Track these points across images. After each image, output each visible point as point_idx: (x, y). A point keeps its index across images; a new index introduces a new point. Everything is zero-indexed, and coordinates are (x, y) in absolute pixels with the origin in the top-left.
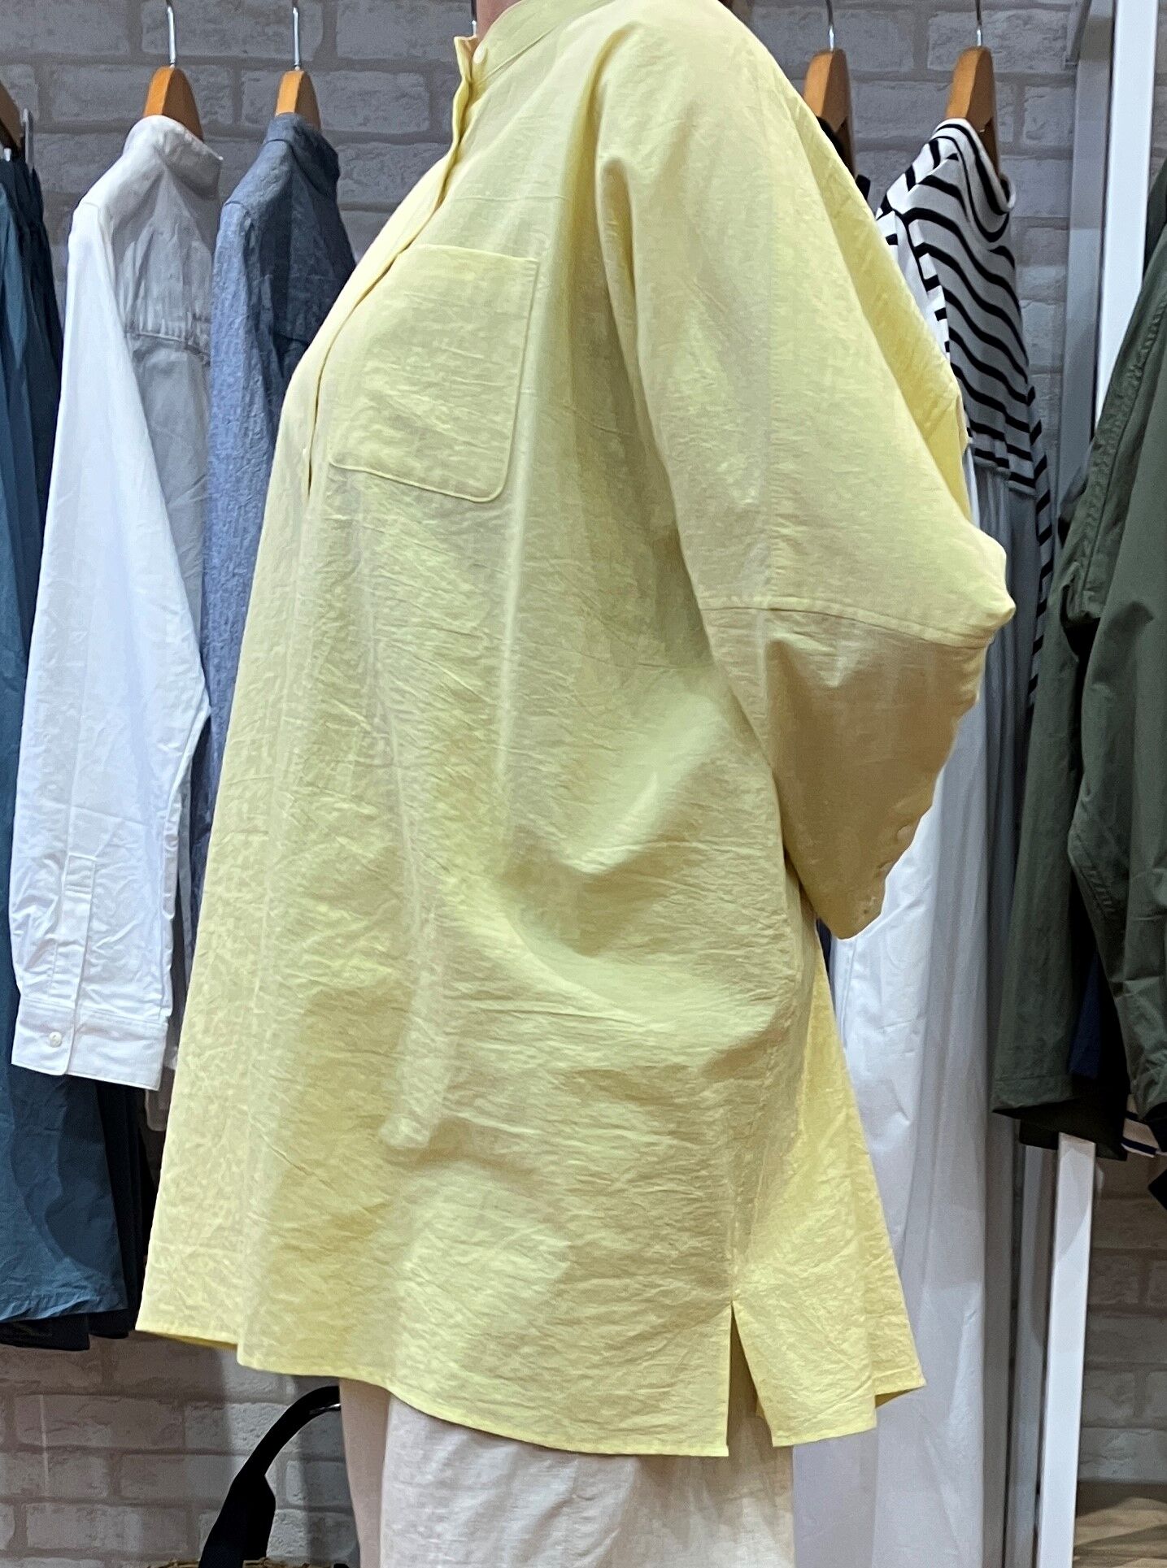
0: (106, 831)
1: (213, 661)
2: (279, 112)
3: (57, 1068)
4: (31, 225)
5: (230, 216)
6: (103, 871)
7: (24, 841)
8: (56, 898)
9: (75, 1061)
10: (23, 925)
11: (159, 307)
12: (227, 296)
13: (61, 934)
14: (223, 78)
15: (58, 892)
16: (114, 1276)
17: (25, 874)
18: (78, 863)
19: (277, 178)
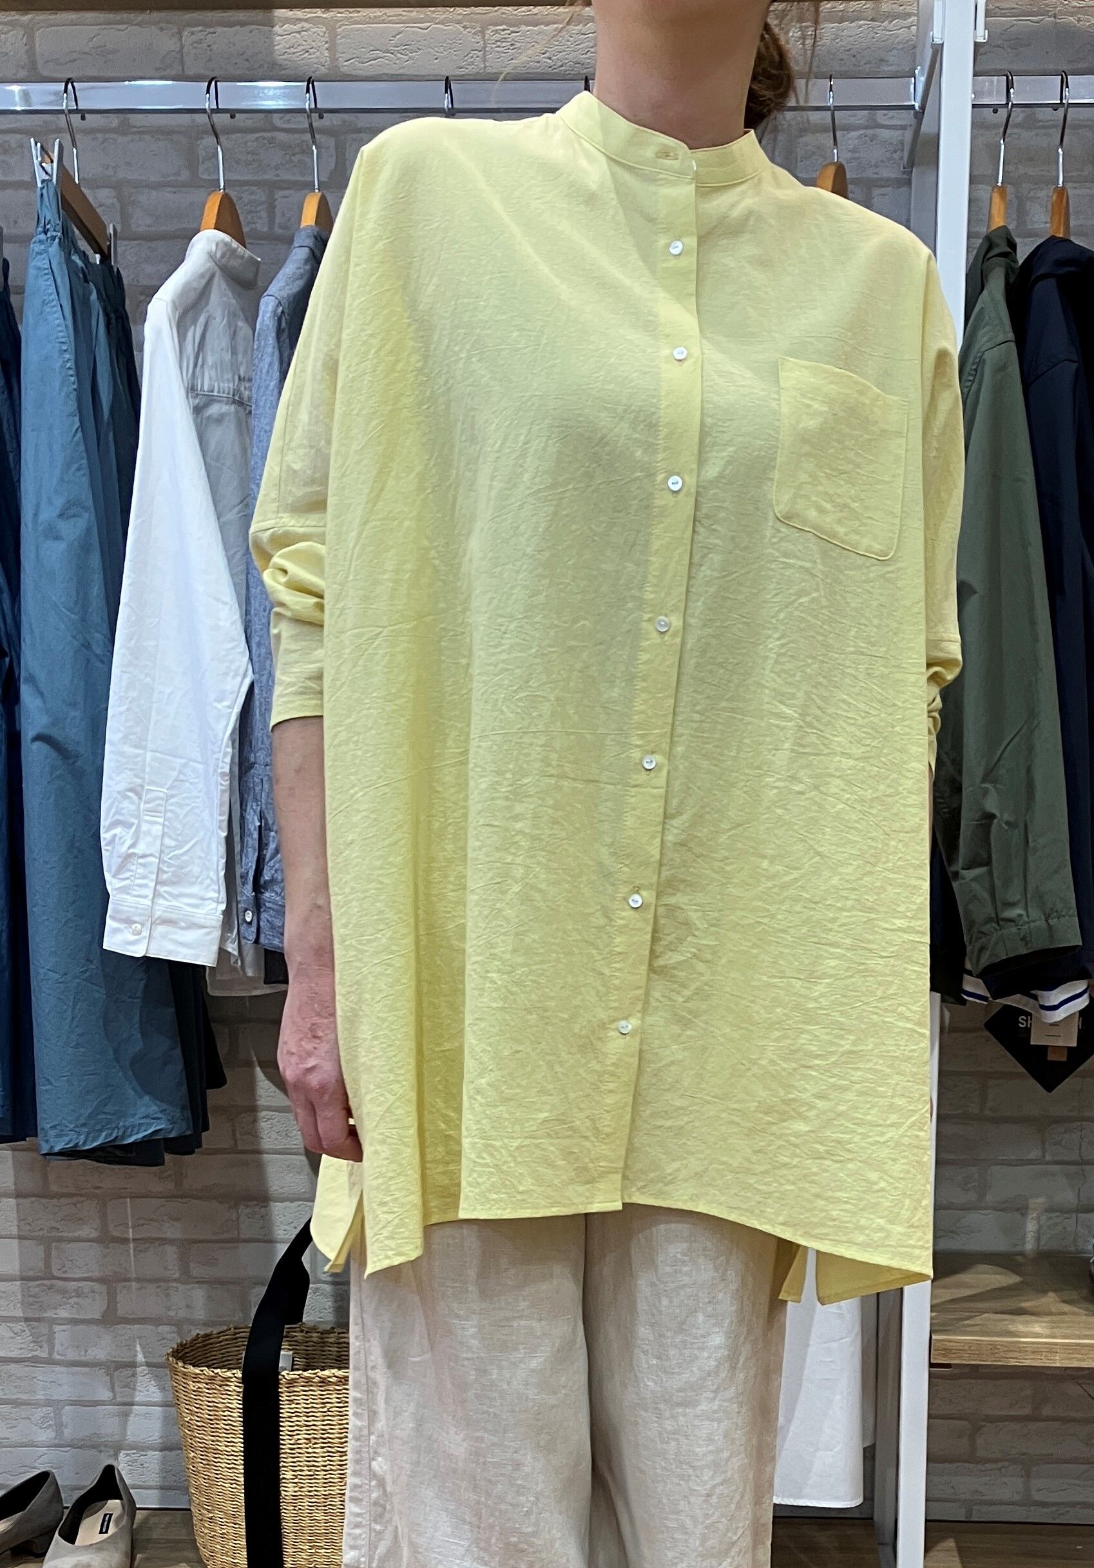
0: (174, 769)
1: (255, 640)
2: (303, 225)
3: (138, 951)
4: (116, 311)
5: (267, 304)
6: (172, 800)
7: (110, 778)
8: (136, 822)
9: (152, 946)
10: (111, 842)
11: (213, 373)
12: (265, 365)
13: (141, 849)
14: (260, 195)
15: (138, 817)
16: (183, 1108)
17: (113, 803)
18: (152, 795)
19: (302, 276)
